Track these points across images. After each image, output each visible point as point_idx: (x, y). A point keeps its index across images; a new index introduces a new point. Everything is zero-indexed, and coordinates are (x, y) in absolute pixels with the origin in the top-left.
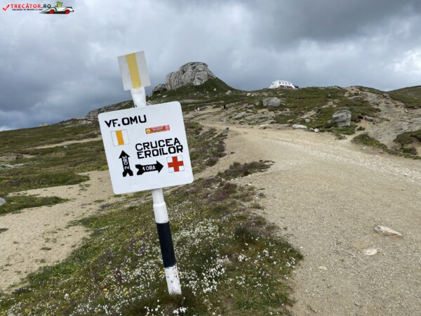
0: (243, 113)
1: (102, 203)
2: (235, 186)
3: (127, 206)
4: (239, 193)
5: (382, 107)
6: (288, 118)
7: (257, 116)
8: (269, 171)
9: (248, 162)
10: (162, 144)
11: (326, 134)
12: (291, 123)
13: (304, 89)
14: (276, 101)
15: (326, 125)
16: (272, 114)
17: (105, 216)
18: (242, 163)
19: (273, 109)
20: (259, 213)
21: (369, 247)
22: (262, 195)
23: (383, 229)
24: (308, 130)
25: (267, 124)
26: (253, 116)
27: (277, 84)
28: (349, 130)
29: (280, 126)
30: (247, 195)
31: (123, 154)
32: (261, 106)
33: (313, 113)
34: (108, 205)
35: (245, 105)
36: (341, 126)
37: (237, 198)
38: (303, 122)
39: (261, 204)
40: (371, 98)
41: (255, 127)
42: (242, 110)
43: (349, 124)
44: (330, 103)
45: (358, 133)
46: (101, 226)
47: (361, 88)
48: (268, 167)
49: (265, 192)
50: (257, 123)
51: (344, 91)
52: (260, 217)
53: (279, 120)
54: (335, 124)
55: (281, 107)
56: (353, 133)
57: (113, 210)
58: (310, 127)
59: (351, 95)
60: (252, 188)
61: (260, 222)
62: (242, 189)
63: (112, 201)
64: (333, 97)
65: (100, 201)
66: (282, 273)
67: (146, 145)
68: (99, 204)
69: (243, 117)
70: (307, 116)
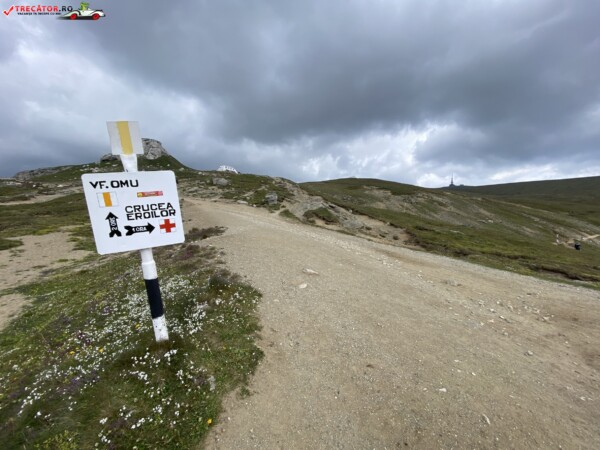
0: (196, 188)
1: (44, 269)
2: (197, 247)
3: (77, 270)
4: (202, 253)
5: (295, 193)
6: (234, 195)
7: (208, 192)
8: (224, 234)
9: (206, 227)
10: (154, 207)
11: (262, 208)
12: (237, 199)
13: (244, 175)
14: (223, 181)
15: (261, 202)
16: (221, 190)
17: (50, 282)
18: (201, 229)
19: (222, 187)
20: (222, 267)
21: (302, 283)
22: (222, 253)
23: (308, 270)
24: (248, 205)
25: (217, 198)
26: (205, 191)
27: (223, 168)
28: (276, 207)
29: (228, 201)
30: (210, 254)
31: (111, 216)
32: (212, 184)
33: (252, 193)
34: (52, 271)
35: (197, 182)
36: (271, 204)
37: (202, 256)
38: (245, 199)
39: (223, 259)
40: (289, 186)
41: (207, 200)
42: (194, 185)
43: (276, 202)
44: (263, 187)
45: (282, 210)
46: (45, 292)
47: (283, 179)
48: (223, 231)
49: (225, 251)
50: (208, 197)
51: (272, 180)
52: (225, 270)
53: (226, 196)
54: (267, 202)
55: (227, 186)
56: (278, 209)
57: (60, 275)
58: (251, 203)
59: (276, 183)
60: (213, 248)
61: (225, 273)
62: (204, 249)
63: (57, 266)
64: (265, 183)
65: (40, 267)
66: (251, 308)
67: (137, 208)
68: (39, 270)
69: (196, 191)
70: (248, 195)
